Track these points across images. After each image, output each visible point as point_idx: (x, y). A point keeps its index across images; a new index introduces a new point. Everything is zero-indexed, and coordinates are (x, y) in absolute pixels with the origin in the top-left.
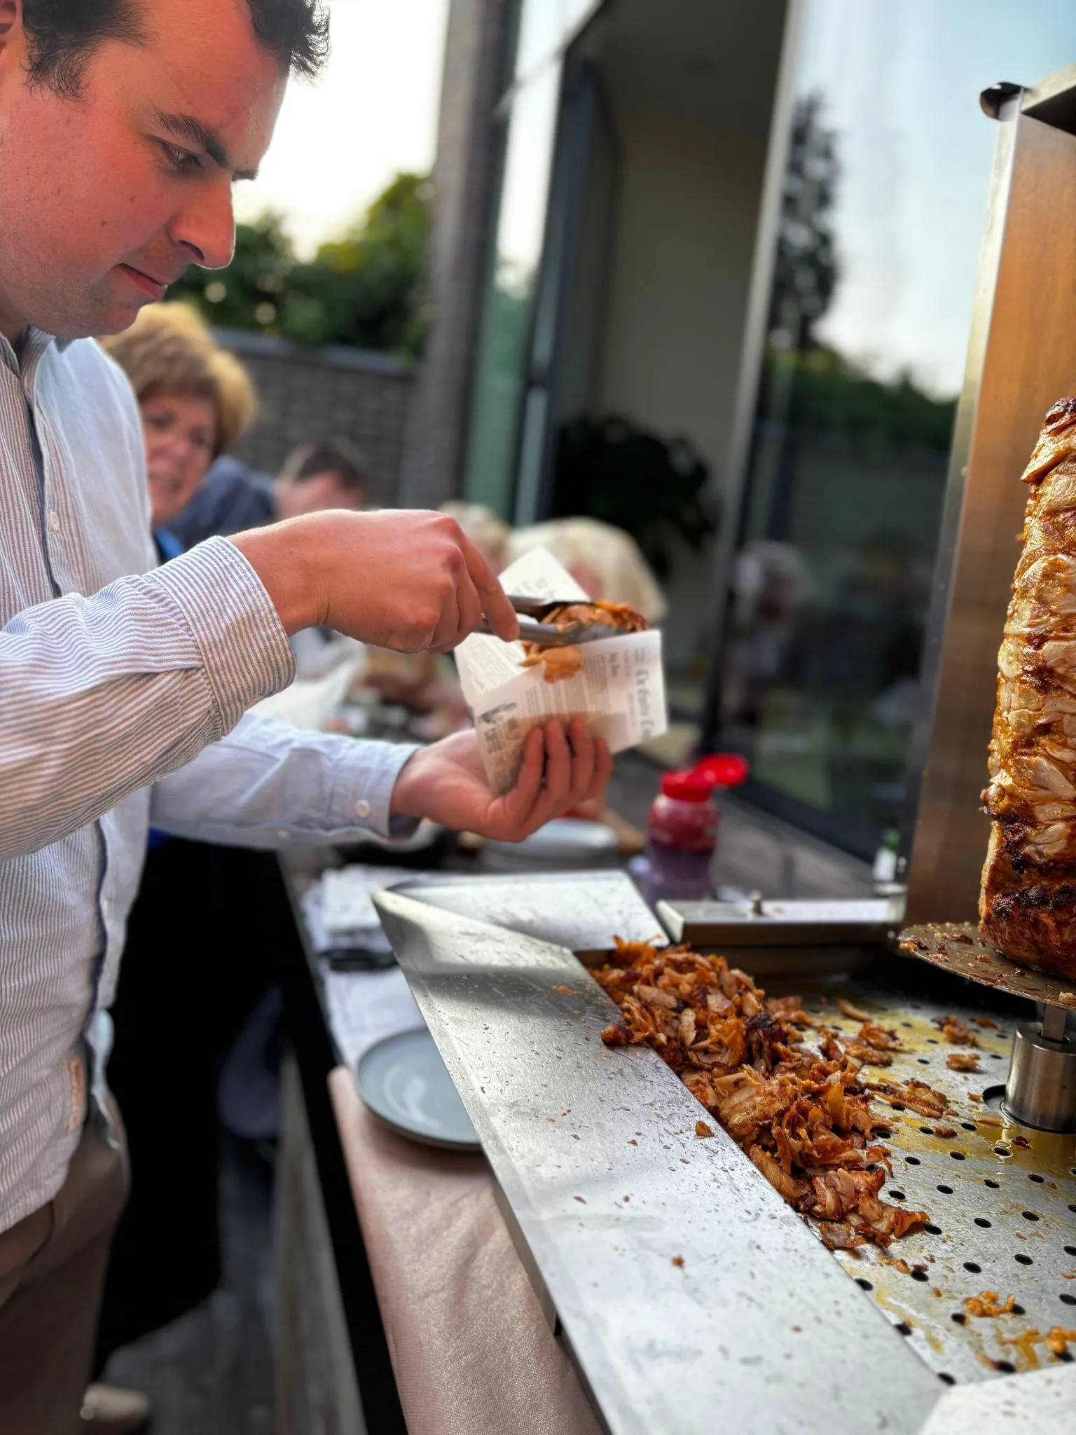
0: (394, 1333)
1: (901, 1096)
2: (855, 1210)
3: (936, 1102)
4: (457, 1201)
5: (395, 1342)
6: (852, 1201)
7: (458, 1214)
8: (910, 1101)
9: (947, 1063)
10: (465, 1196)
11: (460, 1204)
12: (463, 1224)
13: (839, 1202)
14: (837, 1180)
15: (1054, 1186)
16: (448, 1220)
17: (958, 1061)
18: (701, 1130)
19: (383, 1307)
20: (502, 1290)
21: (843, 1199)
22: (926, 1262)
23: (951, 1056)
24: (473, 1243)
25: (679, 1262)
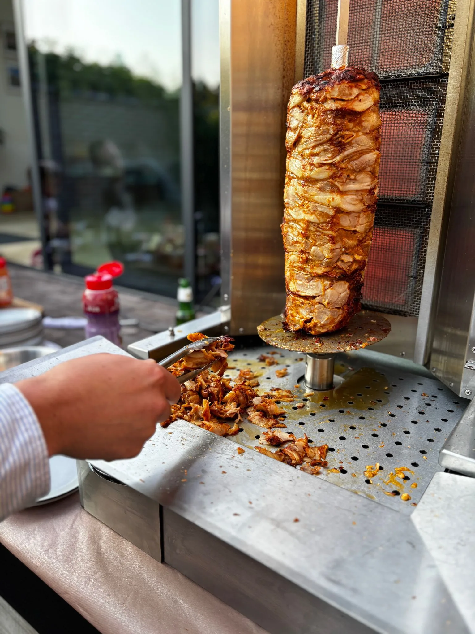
0: (82, 606)
1: (277, 398)
2: (306, 455)
3: (287, 394)
4: (72, 526)
5: (85, 610)
6: (303, 453)
7: (77, 532)
8: (281, 398)
9: (277, 376)
10: (74, 521)
11: (74, 527)
12: (83, 537)
13: (299, 455)
14: (295, 447)
15: (348, 412)
16: (74, 537)
17: (281, 373)
18: (240, 451)
19: (65, 597)
20: (123, 556)
21: (300, 453)
22: (341, 464)
23: (277, 371)
24: (94, 541)
25: (297, 520)
